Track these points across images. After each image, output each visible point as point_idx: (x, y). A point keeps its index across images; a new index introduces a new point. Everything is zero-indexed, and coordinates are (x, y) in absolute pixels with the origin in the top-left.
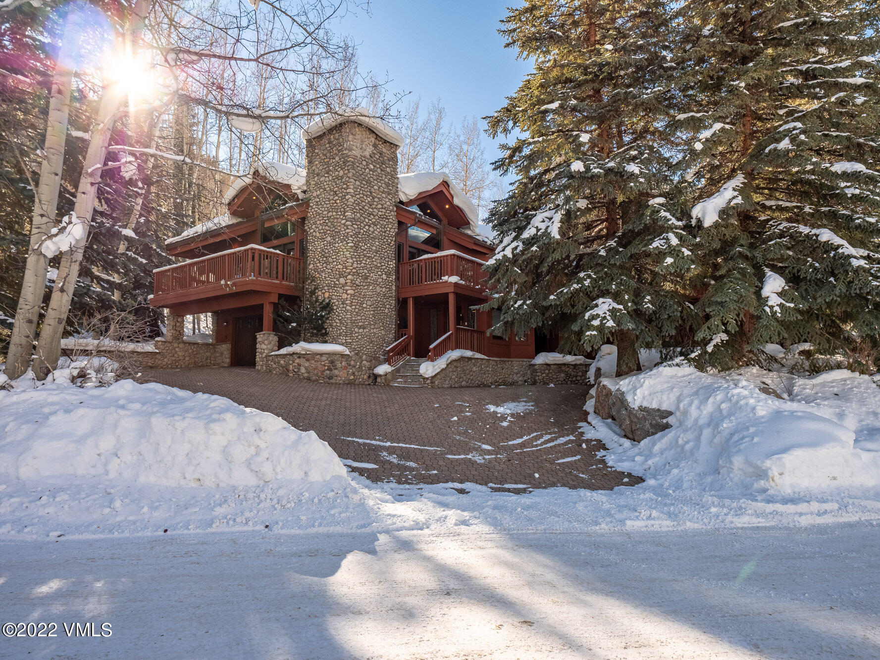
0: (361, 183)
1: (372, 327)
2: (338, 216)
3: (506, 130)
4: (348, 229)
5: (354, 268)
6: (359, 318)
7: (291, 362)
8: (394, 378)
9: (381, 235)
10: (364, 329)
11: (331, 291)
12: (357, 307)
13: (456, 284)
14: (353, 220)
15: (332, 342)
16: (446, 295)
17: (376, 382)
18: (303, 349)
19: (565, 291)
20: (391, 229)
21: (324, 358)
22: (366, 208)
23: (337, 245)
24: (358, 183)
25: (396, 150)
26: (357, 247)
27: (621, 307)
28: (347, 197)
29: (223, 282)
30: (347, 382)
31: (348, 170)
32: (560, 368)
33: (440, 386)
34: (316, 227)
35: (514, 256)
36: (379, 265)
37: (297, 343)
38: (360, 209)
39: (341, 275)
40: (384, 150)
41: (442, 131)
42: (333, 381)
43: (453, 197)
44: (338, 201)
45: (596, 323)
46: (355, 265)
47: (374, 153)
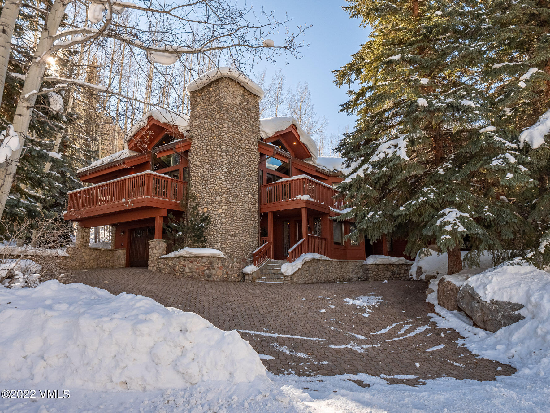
0: (233, 124)
1: (241, 235)
2: (215, 149)
3: (349, 82)
4: (223, 158)
5: (227, 189)
6: (231, 228)
7: (177, 264)
8: (259, 276)
9: (248, 164)
10: (235, 236)
11: (209, 207)
12: (230, 219)
13: (307, 202)
14: (227, 152)
15: (210, 247)
16: (300, 210)
17: (244, 279)
18: (188, 253)
19: (413, 203)
20: (254, 159)
21: (204, 260)
22: (237, 142)
23: (214, 171)
24: (230, 124)
25: (258, 100)
26: (230, 173)
27: (467, 215)
28: (222, 134)
29: (124, 200)
30: (222, 279)
31: (223, 114)
32: (387, 267)
33: (297, 282)
34: (197, 158)
35: (366, 175)
36: (246, 187)
37: (182, 248)
38: (232, 144)
39: (217, 194)
40: (250, 100)
41: (283, 92)
42: (211, 279)
43: (299, 136)
44: (215, 138)
45: (448, 228)
46: (228, 187)
47: (242, 102)
